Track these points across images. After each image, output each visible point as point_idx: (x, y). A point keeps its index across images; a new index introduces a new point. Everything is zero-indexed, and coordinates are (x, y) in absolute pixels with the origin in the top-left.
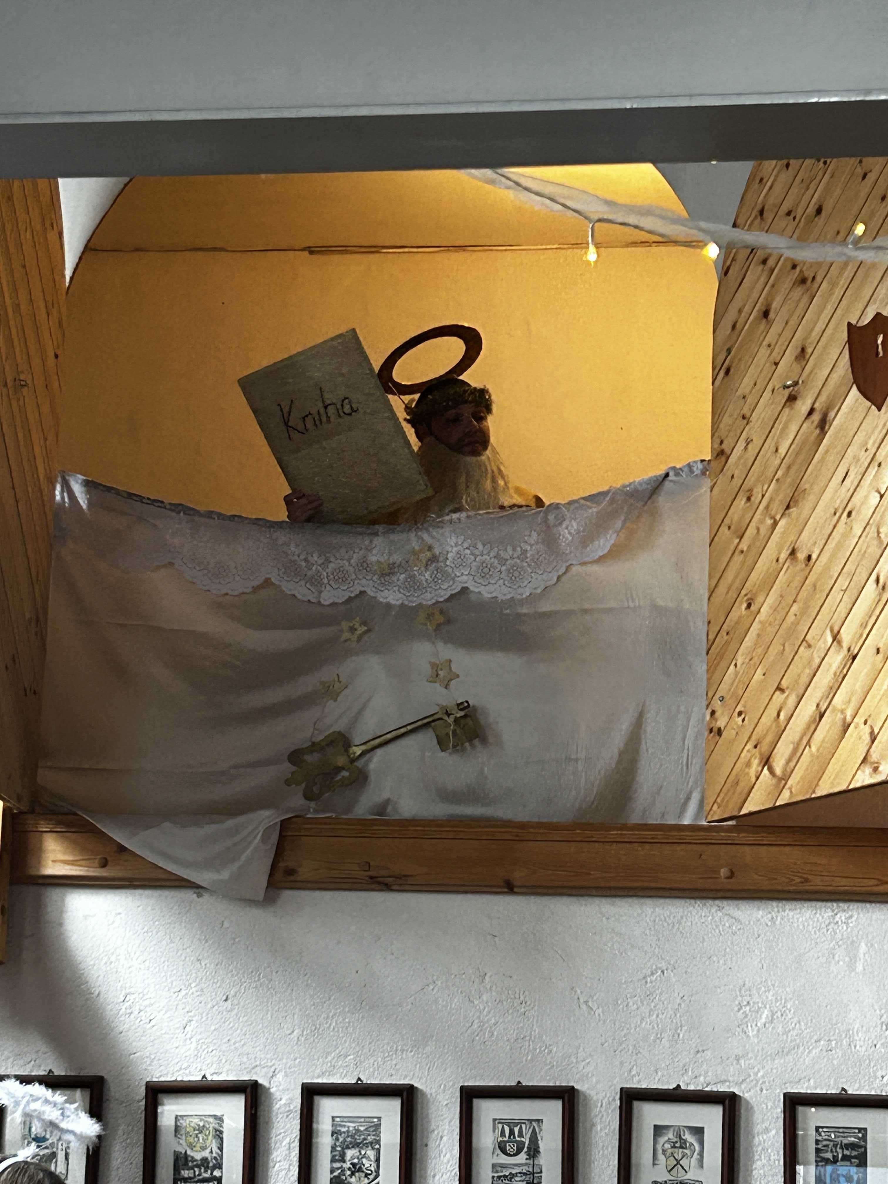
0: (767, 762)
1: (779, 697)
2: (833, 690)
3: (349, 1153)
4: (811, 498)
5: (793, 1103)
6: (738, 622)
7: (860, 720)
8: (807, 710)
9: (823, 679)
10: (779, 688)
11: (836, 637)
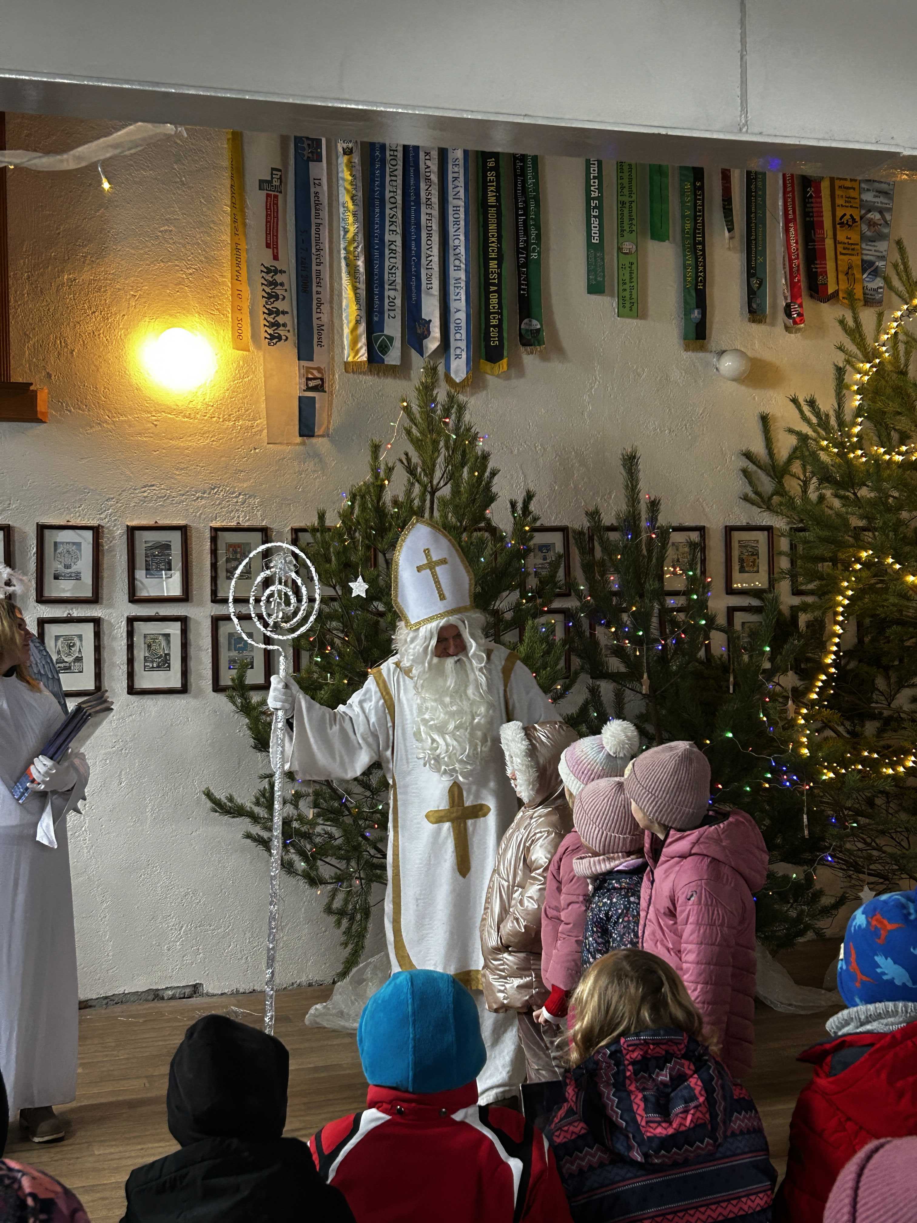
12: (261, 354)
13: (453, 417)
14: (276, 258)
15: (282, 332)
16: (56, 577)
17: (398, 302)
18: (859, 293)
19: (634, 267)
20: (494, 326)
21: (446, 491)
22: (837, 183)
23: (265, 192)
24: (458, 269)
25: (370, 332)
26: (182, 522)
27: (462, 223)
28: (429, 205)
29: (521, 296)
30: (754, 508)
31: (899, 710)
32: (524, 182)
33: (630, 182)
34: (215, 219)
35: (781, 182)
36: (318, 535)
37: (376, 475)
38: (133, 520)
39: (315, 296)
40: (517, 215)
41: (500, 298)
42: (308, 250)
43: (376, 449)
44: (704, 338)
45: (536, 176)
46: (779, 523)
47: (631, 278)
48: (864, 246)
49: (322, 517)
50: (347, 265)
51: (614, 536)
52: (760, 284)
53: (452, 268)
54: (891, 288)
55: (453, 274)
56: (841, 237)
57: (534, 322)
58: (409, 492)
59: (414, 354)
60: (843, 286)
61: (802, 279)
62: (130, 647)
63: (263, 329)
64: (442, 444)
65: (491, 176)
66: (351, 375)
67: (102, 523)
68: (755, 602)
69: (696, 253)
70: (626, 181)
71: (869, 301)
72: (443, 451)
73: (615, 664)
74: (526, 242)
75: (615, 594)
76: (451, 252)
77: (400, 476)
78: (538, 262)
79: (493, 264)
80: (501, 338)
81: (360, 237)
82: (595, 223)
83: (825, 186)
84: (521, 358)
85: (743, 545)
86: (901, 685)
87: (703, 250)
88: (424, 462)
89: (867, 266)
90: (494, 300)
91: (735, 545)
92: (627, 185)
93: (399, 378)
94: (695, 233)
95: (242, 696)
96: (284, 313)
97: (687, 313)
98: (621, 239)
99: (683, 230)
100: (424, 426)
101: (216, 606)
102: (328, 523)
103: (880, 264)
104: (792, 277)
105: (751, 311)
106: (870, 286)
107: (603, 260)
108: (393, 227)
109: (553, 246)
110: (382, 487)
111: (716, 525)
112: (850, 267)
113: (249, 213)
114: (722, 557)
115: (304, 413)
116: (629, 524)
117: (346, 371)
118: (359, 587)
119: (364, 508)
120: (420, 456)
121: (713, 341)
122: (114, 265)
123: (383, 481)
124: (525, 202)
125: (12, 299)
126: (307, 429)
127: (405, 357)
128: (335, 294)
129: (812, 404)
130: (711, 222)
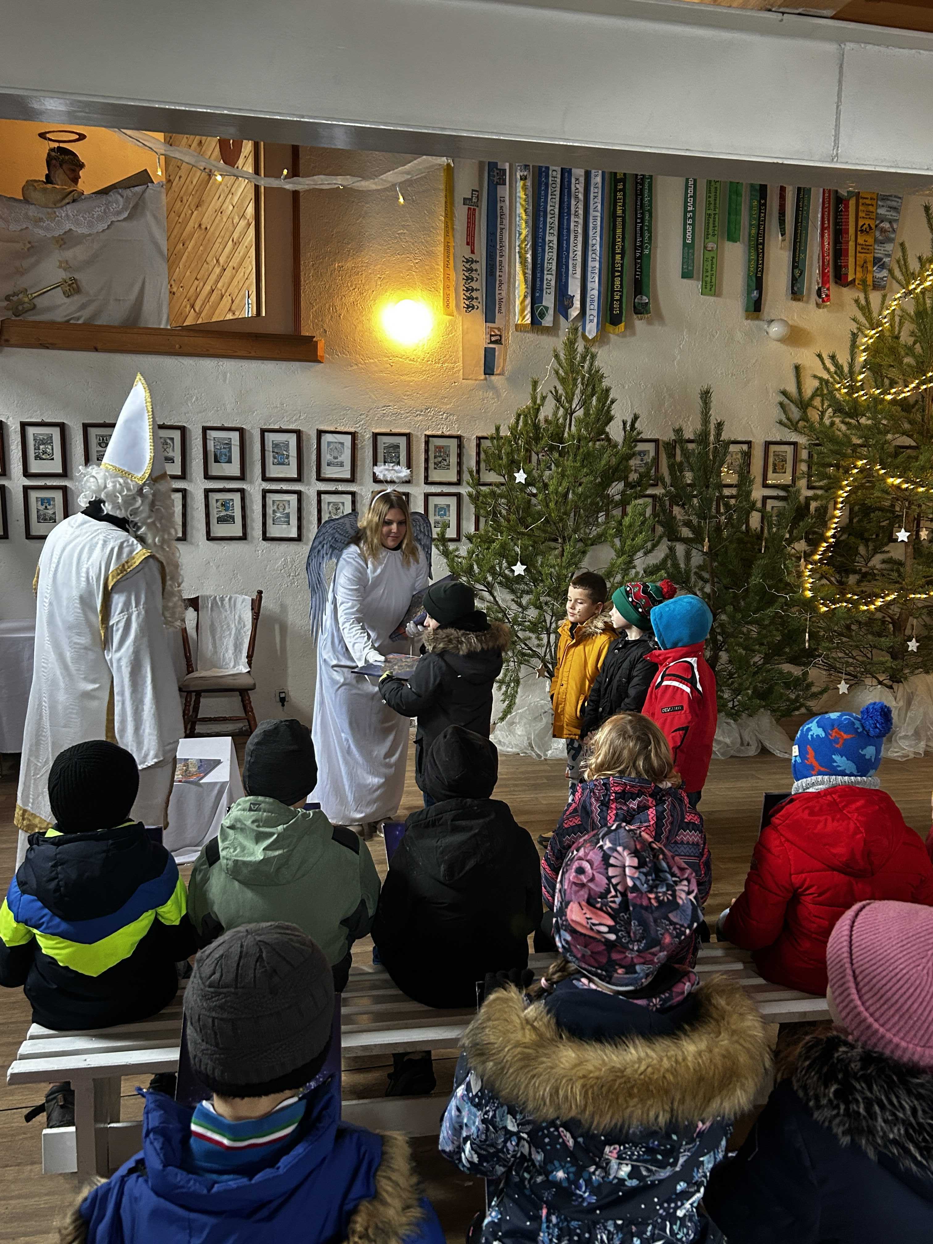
0: (193, 306)
1: (196, 282)
2: (217, 282)
3: (41, 447)
4: (206, 205)
5: (205, 429)
6: (179, 252)
7: (227, 294)
8: (207, 288)
9: (213, 277)
10: (196, 279)
11: (218, 261)
12: (461, 318)
13: (587, 362)
14: (473, 252)
15: (475, 303)
16: (328, 465)
17: (553, 283)
18: (870, 282)
19: (714, 260)
20: (617, 300)
21: (580, 413)
22: (861, 200)
23: (467, 207)
24: (594, 260)
25: (533, 303)
26: (407, 431)
27: (599, 228)
28: (577, 216)
29: (636, 279)
30: (786, 429)
31: (873, 568)
32: (642, 200)
33: (715, 200)
34: (434, 225)
35: (821, 200)
36: (495, 441)
37: (534, 402)
38: (376, 429)
39: (498, 278)
40: (636, 223)
41: (621, 281)
42: (495, 247)
43: (535, 384)
44: (759, 311)
45: (650, 195)
46: (802, 440)
47: (712, 268)
48: (876, 247)
49: (498, 429)
50: (520, 257)
51: (691, 446)
52: (801, 274)
53: (590, 259)
54: (894, 277)
55: (590, 264)
56: (860, 240)
57: (644, 297)
58: (555, 414)
59: (562, 318)
60: (859, 275)
61: (830, 270)
63: (463, 301)
64: (579, 380)
65: (620, 195)
66: (519, 333)
67: (357, 430)
68: (782, 493)
69: (758, 251)
70: (712, 200)
71: (876, 286)
72: (580, 385)
73: (686, 532)
74: (641, 241)
75: (689, 485)
76: (590, 248)
77: (550, 403)
78: (649, 256)
79: (618, 257)
80: (621, 309)
81: (530, 238)
82: (690, 229)
83: (852, 203)
84: (634, 322)
85: (776, 454)
86: (875, 552)
87: (763, 249)
88: (567, 393)
89: (877, 261)
90: (617, 282)
91: (771, 454)
92: (713, 202)
93: (552, 335)
95: (443, 545)
96: (476, 290)
97: (749, 293)
98: (707, 241)
99: (750, 234)
100: (568, 368)
101: (427, 486)
102: (502, 434)
103: (886, 260)
104: (824, 269)
105: (793, 293)
106: (878, 275)
107: (693, 255)
108: (552, 231)
109: (660, 245)
110: (538, 410)
111: (759, 440)
112: (865, 262)
113: (456, 222)
114: (761, 463)
115: (487, 359)
116: (702, 438)
117: (516, 330)
118: (521, 477)
119: (526, 423)
120: (564, 389)
121: (765, 313)
122: (367, 257)
123: (539, 406)
124: (642, 214)
125: (302, 280)
126: (489, 370)
127: (556, 321)
128: (511, 277)
129: (833, 357)
130: (769, 229)
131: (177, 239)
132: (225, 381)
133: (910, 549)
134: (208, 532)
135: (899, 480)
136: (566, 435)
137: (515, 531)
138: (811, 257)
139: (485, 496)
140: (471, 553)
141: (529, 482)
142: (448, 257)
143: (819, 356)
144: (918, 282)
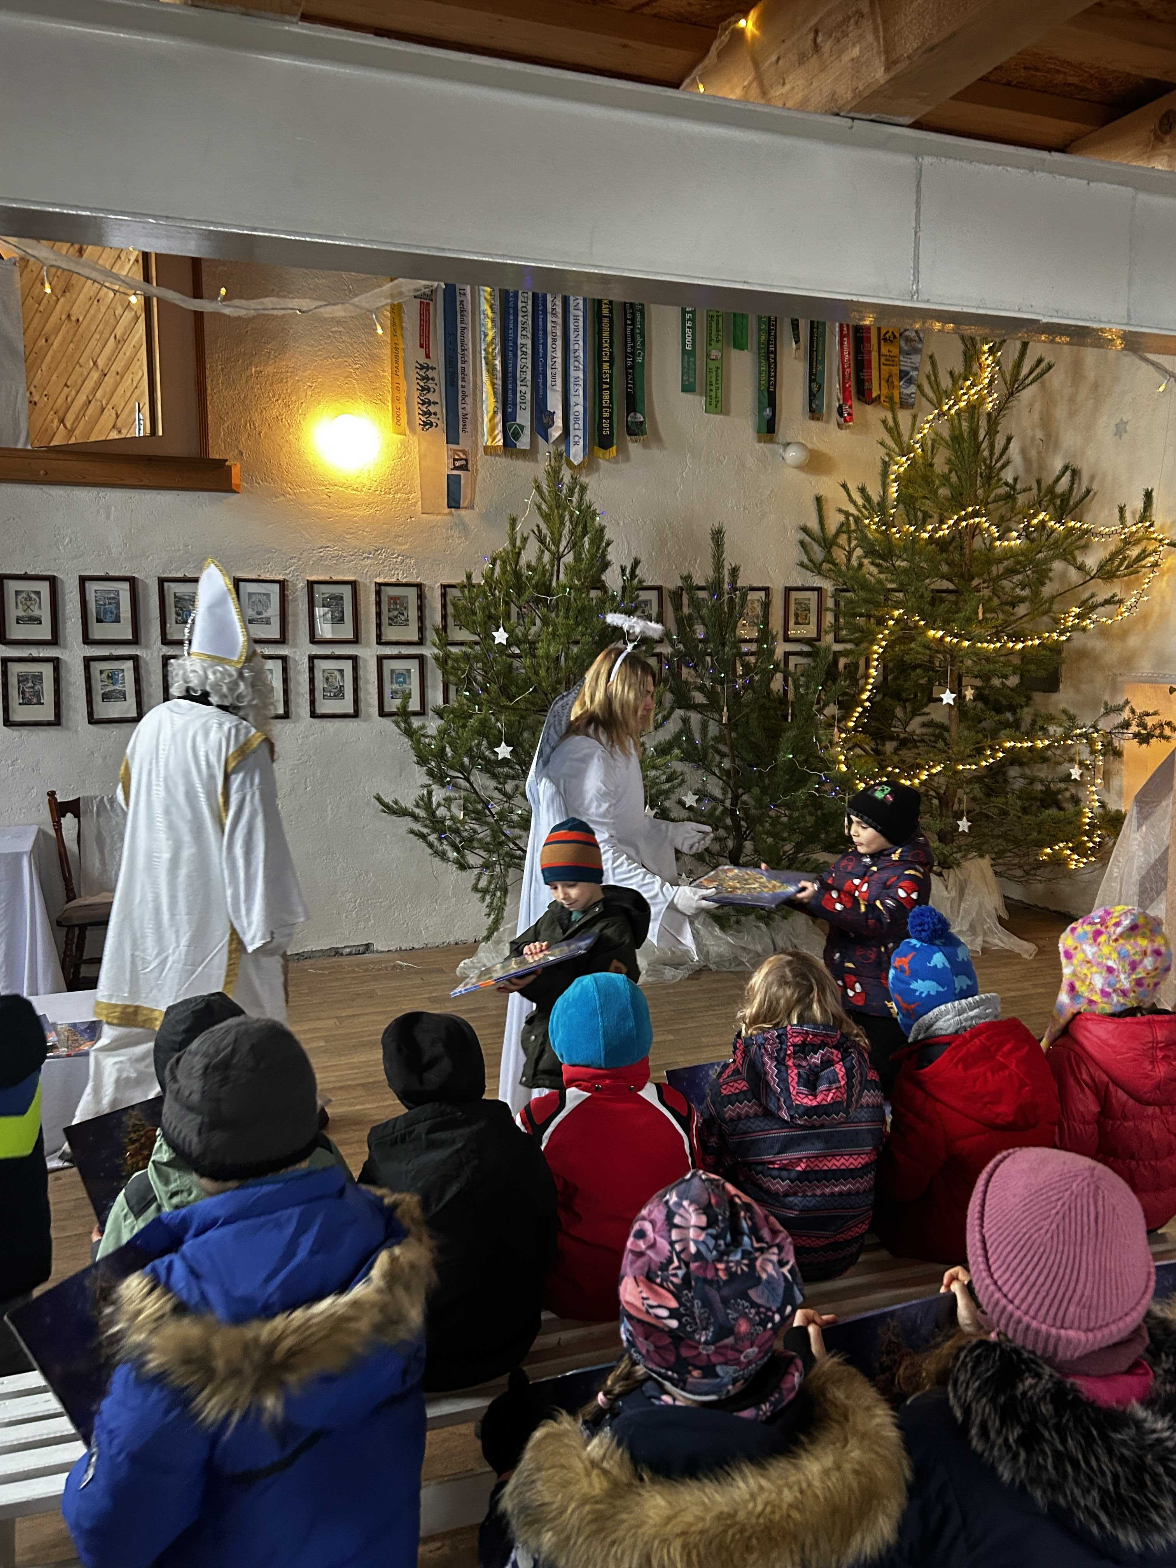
0: (62, 421)
1: (66, 390)
2: (95, 391)
4: (77, 289)
5: (83, 580)
6: (41, 348)
7: (110, 406)
8: (82, 398)
9: (90, 384)
10: (66, 385)
11: (95, 363)
12: (416, 438)
13: (576, 495)
14: (428, 356)
15: (433, 419)
17: (528, 396)
18: (897, 399)
19: (719, 371)
20: (606, 418)
21: (569, 558)
23: (419, 300)
24: (577, 369)
25: (505, 421)
26: (352, 578)
27: (581, 330)
28: (554, 314)
29: (628, 393)
30: (809, 573)
31: (913, 733)
36: (466, 590)
37: (514, 545)
38: (311, 575)
39: (460, 389)
40: (626, 324)
41: (611, 395)
42: (455, 350)
43: (513, 522)
44: (773, 432)
47: (717, 380)
48: (901, 358)
49: (469, 577)
50: (487, 364)
51: (702, 594)
52: (819, 389)
53: (572, 368)
54: (924, 394)
55: (573, 373)
56: (884, 351)
57: (639, 415)
58: (540, 558)
59: (540, 440)
60: (885, 391)
61: (852, 384)
62: (312, 680)
63: (418, 417)
64: (567, 518)
66: (488, 457)
67: (287, 578)
68: (806, 648)
69: (769, 361)
71: (905, 404)
72: (568, 524)
73: (699, 698)
74: (633, 347)
75: (701, 641)
76: (572, 355)
77: (533, 545)
78: (642, 365)
79: (606, 366)
80: (611, 428)
81: (498, 340)
82: (689, 333)
84: (627, 446)
85: (798, 603)
86: (914, 714)
87: (775, 359)
88: (552, 533)
90: (606, 396)
91: (792, 602)
93: (530, 461)
94: (768, 344)
95: (405, 722)
96: (435, 403)
97: (761, 410)
98: (709, 347)
99: (759, 341)
100: (553, 503)
101: (380, 647)
102: (474, 581)
103: (914, 373)
104: (844, 383)
105: (812, 411)
106: (905, 391)
107: (695, 364)
108: (524, 333)
109: (655, 351)
110: (519, 554)
111: (777, 586)
112: (890, 376)
113: (405, 317)
114: (781, 613)
115: (451, 488)
116: (715, 587)
117: (486, 454)
118: (501, 636)
119: (504, 571)
120: (549, 528)
121: (780, 436)
122: (294, 360)
123: (520, 549)
124: (633, 314)
125: (209, 388)
126: (454, 502)
127: (533, 442)
128: (477, 388)
129: (862, 490)
130: (781, 333)
131: (37, 333)
132: (108, 517)
133: (955, 712)
134: (90, 714)
135: (940, 633)
136: (554, 584)
137: (498, 704)
138: (830, 369)
139: (456, 660)
140: (443, 732)
141: (510, 643)
142: (397, 362)
143: (844, 486)
144: (951, 402)
